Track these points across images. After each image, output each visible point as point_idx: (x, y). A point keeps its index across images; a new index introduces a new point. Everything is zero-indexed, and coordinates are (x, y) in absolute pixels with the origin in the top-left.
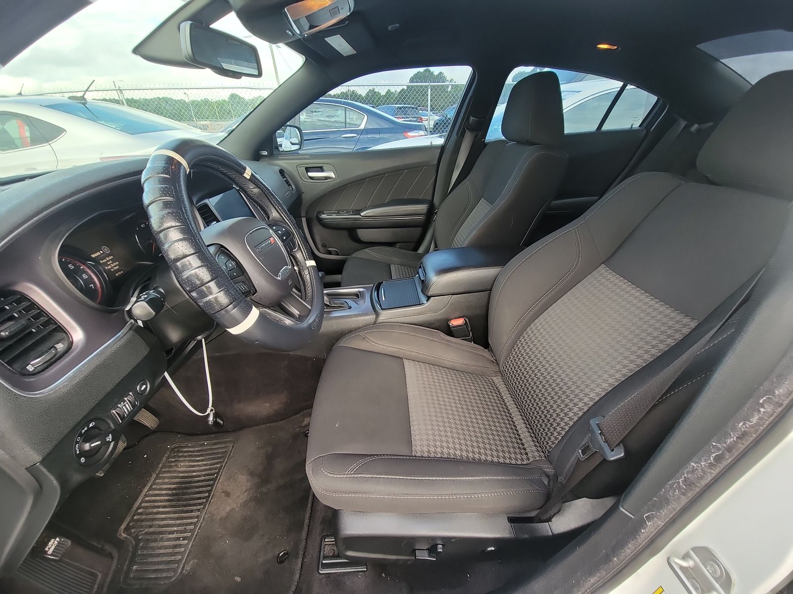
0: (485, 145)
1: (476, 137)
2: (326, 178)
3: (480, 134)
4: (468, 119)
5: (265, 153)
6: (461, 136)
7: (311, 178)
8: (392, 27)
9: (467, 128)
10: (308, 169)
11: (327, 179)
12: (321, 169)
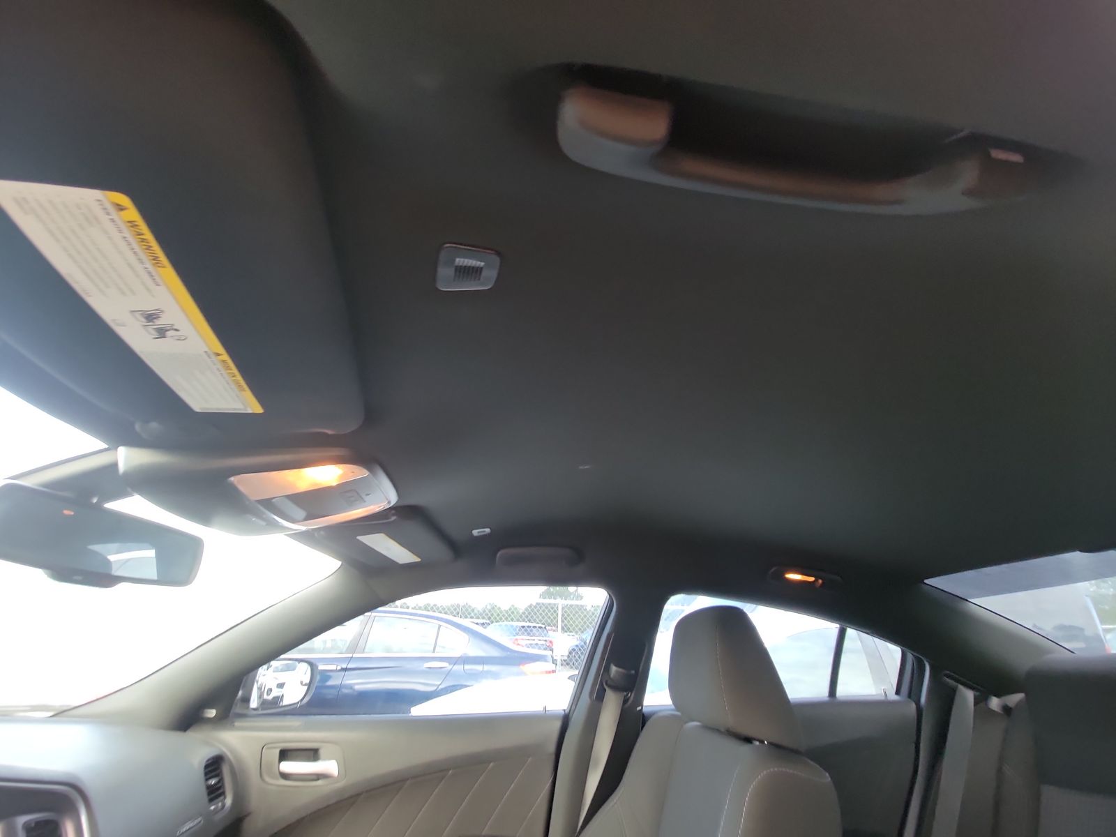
0: (643, 719)
1: (625, 701)
2: (318, 777)
3: (632, 696)
4: (607, 669)
5: (212, 713)
6: (599, 697)
7: (285, 776)
8: (479, 532)
9: (606, 684)
10: (284, 755)
11: (318, 779)
12: (312, 754)
